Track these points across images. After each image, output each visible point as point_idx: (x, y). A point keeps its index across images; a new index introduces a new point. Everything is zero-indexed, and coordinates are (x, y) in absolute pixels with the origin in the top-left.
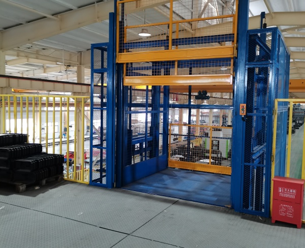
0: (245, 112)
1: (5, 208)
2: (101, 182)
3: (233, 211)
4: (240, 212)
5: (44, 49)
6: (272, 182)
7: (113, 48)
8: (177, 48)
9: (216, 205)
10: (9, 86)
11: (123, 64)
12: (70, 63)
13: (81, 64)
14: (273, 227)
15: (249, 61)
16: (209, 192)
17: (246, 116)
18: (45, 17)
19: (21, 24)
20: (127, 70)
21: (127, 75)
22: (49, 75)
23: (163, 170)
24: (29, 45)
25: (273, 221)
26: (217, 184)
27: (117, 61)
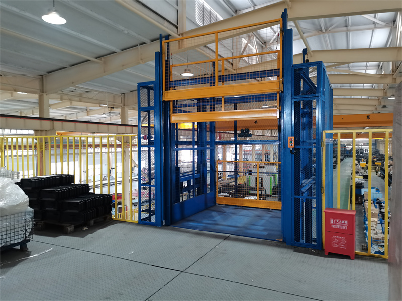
0: (293, 145)
1: (53, 249)
2: (150, 220)
3: (285, 244)
4: (292, 246)
5: (87, 92)
6: (323, 214)
7: (160, 86)
8: (223, 85)
9: (267, 240)
10: (53, 129)
11: (169, 101)
12: (113, 105)
13: (124, 106)
14: (327, 259)
15: (295, 95)
16: (259, 227)
17: (294, 149)
18: (89, 60)
19: (65, 68)
20: (174, 107)
21: (174, 113)
22: (92, 118)
23: (211, 207)
24: (72, 88)
25: (326, 253)
26: (267, 218)
27: (164, 99)
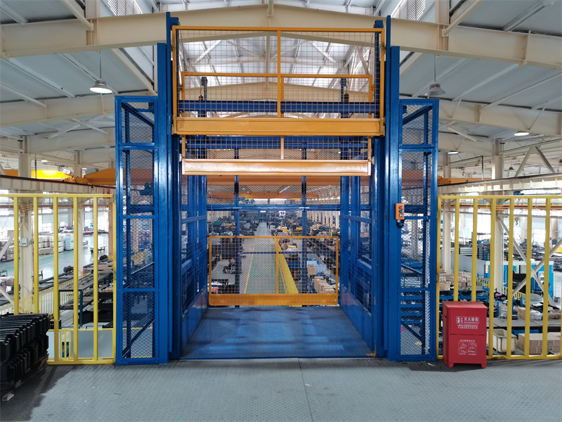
0: (403, 216)
3: (386, 361)
4: (398, 361)
7: (167, 108)
25: (451, 365)
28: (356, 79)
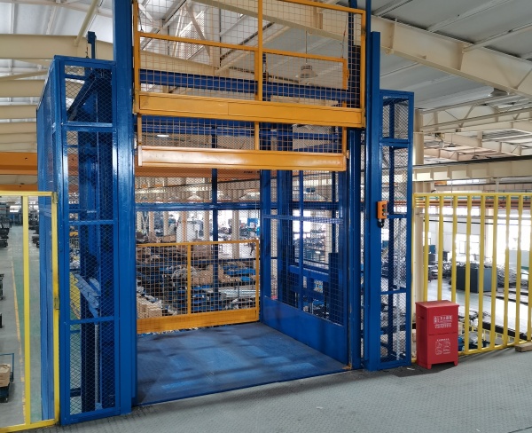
25: (429, 367)
28: (182, 44)
